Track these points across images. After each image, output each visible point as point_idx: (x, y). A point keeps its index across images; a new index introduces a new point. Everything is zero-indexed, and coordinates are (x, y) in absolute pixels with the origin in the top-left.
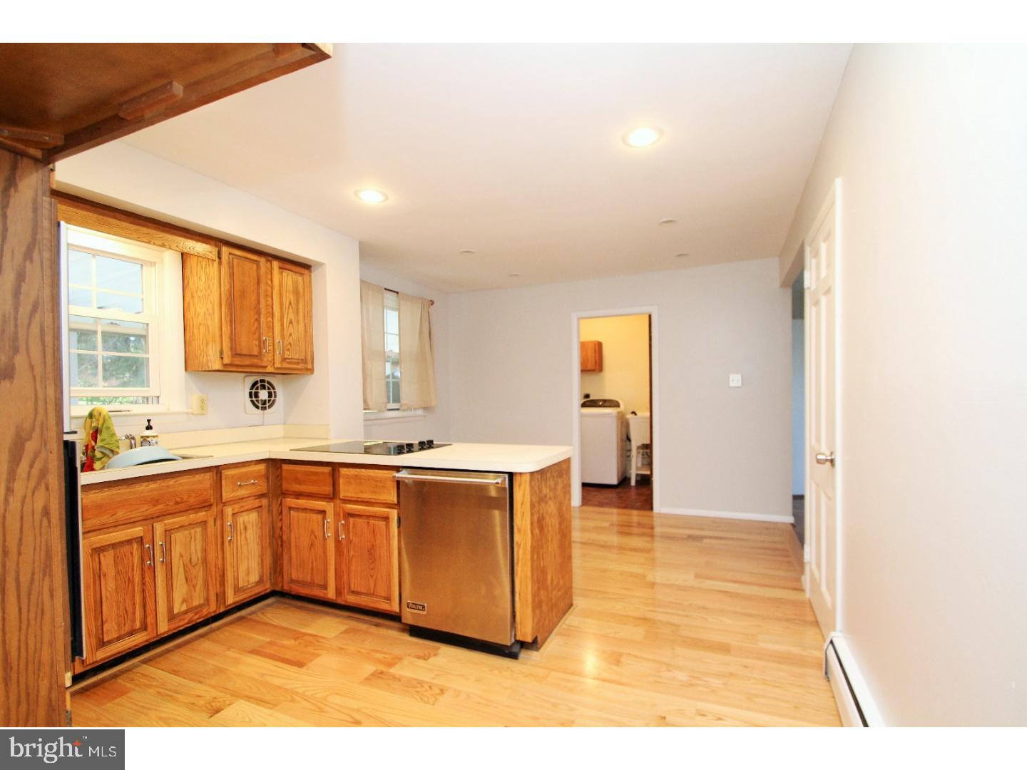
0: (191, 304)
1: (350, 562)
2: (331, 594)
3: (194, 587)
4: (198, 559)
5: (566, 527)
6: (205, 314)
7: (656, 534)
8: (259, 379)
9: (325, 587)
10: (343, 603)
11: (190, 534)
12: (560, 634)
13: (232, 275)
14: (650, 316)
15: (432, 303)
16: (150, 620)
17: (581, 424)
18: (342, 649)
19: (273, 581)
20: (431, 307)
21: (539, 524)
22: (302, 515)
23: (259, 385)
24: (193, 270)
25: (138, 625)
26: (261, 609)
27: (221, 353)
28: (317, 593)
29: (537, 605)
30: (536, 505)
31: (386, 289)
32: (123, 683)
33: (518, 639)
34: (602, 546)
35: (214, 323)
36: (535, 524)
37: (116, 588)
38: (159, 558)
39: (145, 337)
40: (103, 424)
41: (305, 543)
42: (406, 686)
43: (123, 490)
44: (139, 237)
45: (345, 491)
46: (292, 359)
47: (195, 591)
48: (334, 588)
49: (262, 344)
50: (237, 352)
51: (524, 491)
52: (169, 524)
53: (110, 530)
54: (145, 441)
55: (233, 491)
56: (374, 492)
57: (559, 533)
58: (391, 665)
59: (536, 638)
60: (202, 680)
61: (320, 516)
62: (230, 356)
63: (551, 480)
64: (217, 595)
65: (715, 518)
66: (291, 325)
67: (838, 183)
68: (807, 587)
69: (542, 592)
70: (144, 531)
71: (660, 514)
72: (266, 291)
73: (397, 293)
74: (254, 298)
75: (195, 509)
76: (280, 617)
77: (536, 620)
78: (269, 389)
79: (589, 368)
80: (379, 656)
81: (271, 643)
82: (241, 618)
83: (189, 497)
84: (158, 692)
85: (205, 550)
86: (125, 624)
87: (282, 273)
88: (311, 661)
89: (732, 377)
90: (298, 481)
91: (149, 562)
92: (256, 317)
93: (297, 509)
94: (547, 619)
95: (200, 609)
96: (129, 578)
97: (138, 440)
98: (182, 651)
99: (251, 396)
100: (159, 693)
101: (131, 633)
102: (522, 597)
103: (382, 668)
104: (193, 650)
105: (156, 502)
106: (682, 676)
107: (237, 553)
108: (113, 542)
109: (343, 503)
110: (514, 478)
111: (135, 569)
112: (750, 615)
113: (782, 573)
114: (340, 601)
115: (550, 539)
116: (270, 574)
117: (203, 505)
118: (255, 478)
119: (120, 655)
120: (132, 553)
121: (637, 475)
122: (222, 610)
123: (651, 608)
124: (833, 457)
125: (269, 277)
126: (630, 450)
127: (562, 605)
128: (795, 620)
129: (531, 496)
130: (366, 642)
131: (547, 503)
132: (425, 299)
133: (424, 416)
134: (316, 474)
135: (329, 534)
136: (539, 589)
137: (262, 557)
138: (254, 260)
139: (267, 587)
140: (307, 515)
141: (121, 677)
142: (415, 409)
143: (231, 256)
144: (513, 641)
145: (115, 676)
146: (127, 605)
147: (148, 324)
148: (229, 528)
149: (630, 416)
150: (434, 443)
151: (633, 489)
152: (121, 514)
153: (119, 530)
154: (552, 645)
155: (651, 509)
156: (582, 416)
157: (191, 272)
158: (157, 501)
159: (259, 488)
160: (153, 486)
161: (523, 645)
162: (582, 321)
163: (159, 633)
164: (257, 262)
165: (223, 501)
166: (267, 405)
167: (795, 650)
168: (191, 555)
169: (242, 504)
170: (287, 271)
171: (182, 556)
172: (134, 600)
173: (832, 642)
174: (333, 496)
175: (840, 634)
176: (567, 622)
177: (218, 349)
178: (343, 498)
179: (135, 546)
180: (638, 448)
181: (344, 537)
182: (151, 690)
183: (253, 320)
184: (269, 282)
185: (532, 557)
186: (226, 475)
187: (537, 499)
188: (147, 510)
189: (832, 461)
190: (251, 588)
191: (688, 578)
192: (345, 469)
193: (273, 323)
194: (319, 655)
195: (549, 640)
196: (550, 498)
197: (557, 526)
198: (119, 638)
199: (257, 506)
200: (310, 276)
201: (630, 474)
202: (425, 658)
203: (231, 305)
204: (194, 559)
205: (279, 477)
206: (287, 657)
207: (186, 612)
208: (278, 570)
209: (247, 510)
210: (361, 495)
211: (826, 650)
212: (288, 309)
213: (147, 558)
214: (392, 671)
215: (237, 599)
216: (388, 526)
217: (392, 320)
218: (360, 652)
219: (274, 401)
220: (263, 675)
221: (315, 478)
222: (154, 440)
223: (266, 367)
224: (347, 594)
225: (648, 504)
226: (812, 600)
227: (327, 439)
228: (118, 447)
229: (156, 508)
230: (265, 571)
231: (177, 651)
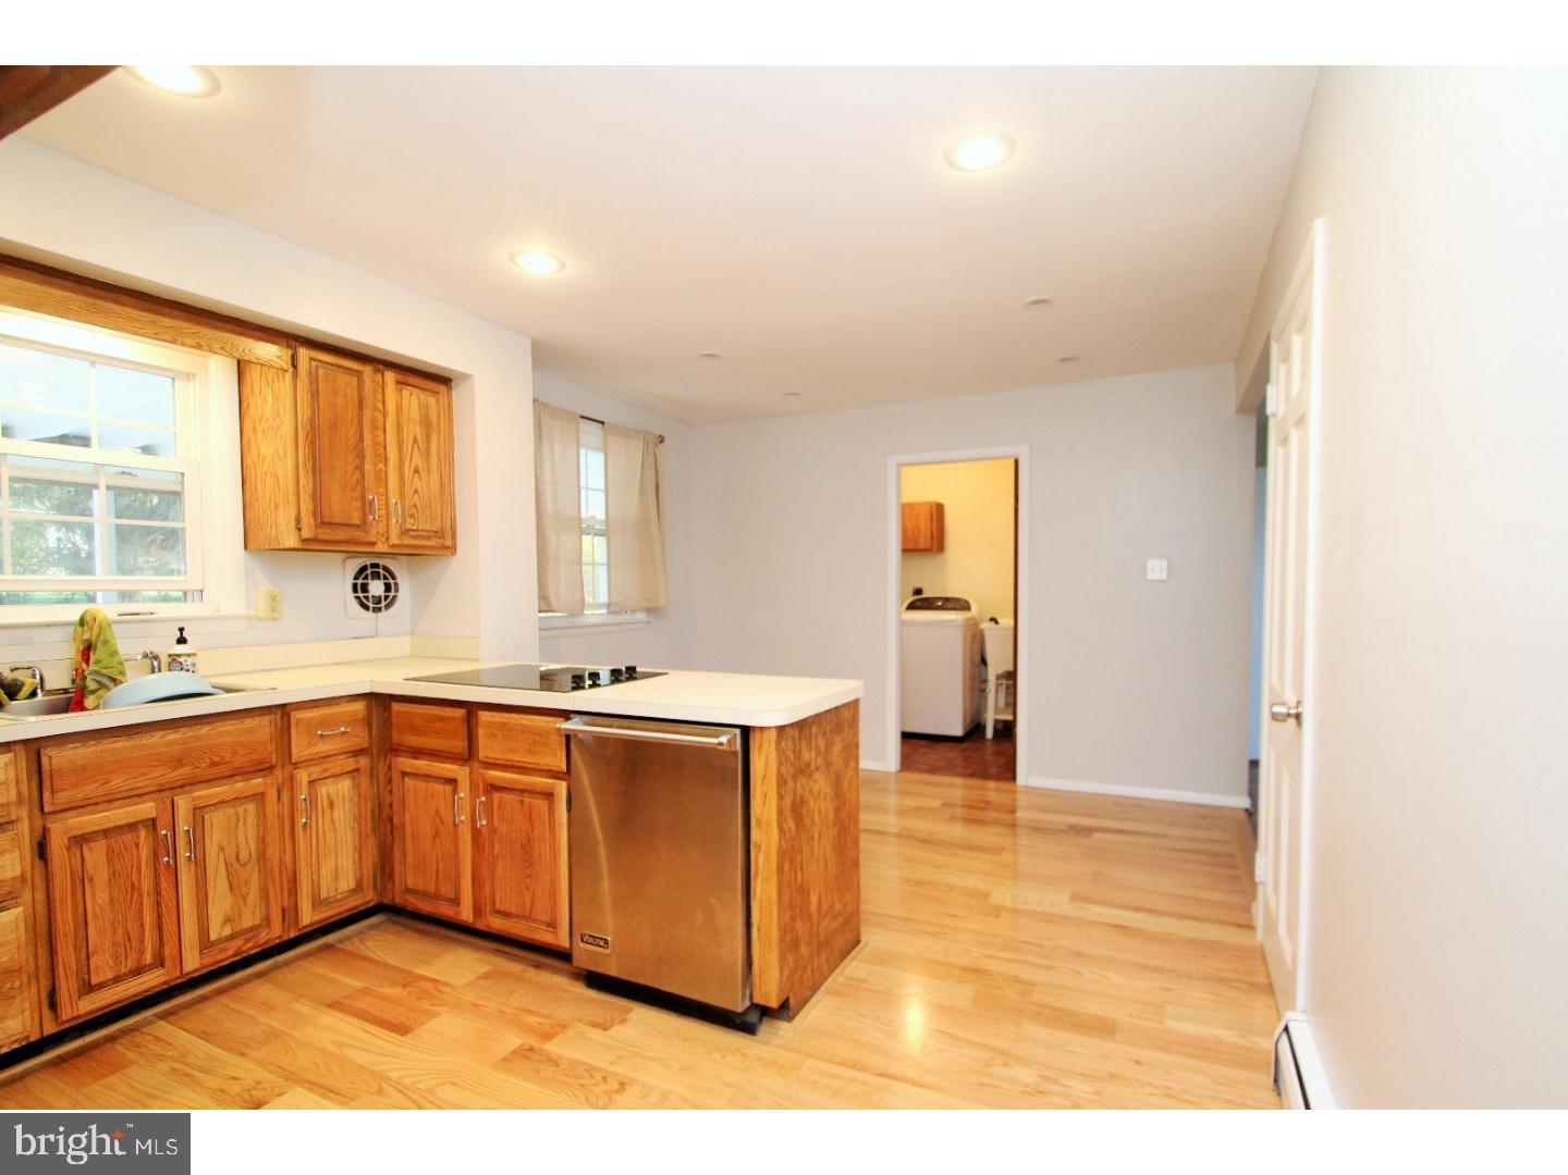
0: (253, 442)
1: (494, 865)
2: (466, 914)
3: (245, 898)
4: (250, 854)
5: (848, 815)
6: (273, 458)
7: (1019, 822)
8: (368, 563)
9: (456, 901)
10: (484, 928)
11: (237, 813)
12: (835, 993)
13: (315, 395)
14: (1016, 462)
15: (662, 440)
16: (169, 950)
17: (901, 638)
18: (475, 1005)
19: (379, 887)
20: (661, 446)
21: (796, 811)
22: (421, 784)
23: (369, 572)
24: (255, 387)
25: (148, 958)
26: (360, 933)
27: (298, 521)
28: (445, 910)
29: (789, 943)
30: (790, 781)
31: (583, 417)
32: (122, 1050)
33: (755, 1001)
34: (924, 841)
35: (286, 470)
36: (787, 813)
37: (111, 901)
38: (183, 853)
39: (177, 495)
40: (98, 636)
41: (426, 830)
42: (566, 1075)
43: (121, 744)
44: (156, 334)
45: (487, 748)
46: (417, 530)
47: (245, 904)
48: (471, 904)
49: (367, 507)
50: (325, 520)
51: (768, 757)
52: (201, 798)
53: (100, 807)
54: (175, 662)
55: (310, 744)
56: (531, 752)
57: (835, 824)
58: (547, 1036)
59: (787, 1000)
60: (244, 1050)
61: (448, 788)
62: (313, 526)
63: (820, 737)
64: (283, 910)
65: (1116, 797)
66: (416, 475)
67: (1319, 230)
68: (1260, 922)
69: (799, 924)
70: (157, 809)
71: (1027, 787)
72: (374, 420)
73: (602, 423)
74: (353, 431)
75: (245, 773)
76: (387, 946)
77: (786, 972)
78: (385, 578)
79: (922, 546)
80: (531, 1020)
81: (364, 992)
82: (327, 947)
83: (235, 754)
84: (172, 1069)
85: (262, 841)
86: (126, 957)
87: (401, 391)
88: (423, 1024)
89: (1151, 563)
90: (416, 731)
91: (166, 859)
92: (357, 462)
93: (415, 775)
94: (809, 968)
95: (255, 933)
96: (133, 884)
97: (165, 660)
98: (224, 999)
99: (355, 591)
100: (174, 1069)
101: (138, 971)
102: (762, 933)
103: (533, 1041)
104: (241, 997)
105: (178, 762)
106: (1027, 1076)
107: (317, 843)
108: (106, 826)
109: (484, 768)
110: (751, 735)
111: (143, 869)
112: (1155, 970)
113: (1219, 897)
114: (479, 926)
115: (817, 837)
116: (375, 877)
117: (257, 768)
118: (347, 724)
119: (121, 1005)
120: (137, 845)
121: (996, 721)
122: (293, 934)
123: (989, 952)
124: (1300, 710)
125: (380, 397)
126: (985, 681)
127: (839, 943)
128: (1233, 980)
129: (780, 764)
130: (515, 995)
131: (810, 776)
132: (650, 434)
133: (648, 622)
134: (442, 719)
135: (463, 818)
136: (793, 919)
137: (359, 850)
138: (353, 370)
139: (369, 897)
140: (430, 784)
141: (122, 1040)
142: (634, 611)
143: (314, 364)
144: (747, 1004)
145: (112, 1039)
146: (130, 926)
147: (183, 474)
148: (303, 803)
149: (986, 626)
150: (638, 670)
151: (989, 744)
152: (118, 783)
153: (116, 808)
154: (818, 1012)
155: (1013, 778)
156: (903, 624)
157: (253, 390)
158: (180, 761)
159: (354, 739)
160: (172, 736)
161: (765, 1012)
162: (904, 469)
163: (185, 971)
164: (359, 374)
165: (293, 761)
166: (383, 604)
167: (1228, 1036)
168: (238, 847)
169: (325, 766)
170: (409, 388)
171: (222, 849)
172: (141, 918)
173: (1286, 1029)
174: (468, 756)
175: (1303, 1017)
176: (847, 971)
177: (293, 513)
178: (485, 760)
179: (143, 833)
180: (999, 677)
181: (484, 822)
182: (163, 1066)
183: (350, 469)
184: (380, 406)
185: (780, 869)
186: (298, 720)
187: (792, 771)
188: (162, 775)
189: (1298, 717)
190: (344, 898)
191: (1058, 901)
192: (487, 713)
193: (386, 473)
194: (436, 1015)
195: (813, 1001)
196: (817, 769)
197: (831, 815)
198: (117, 980)
199: (351, 768)
200: (450, 396)
201: (985, 719)
202: (605, 1027)
203: (312, 441)
204: (244, 855)
205: (387, 723)
206: (386, 1016)
207: (231, 938)
208: (388, 871)
209: (334, 776)
210: (509, 756)
211: (1277, 1042)
212: (413, 449)
213: (162, 851)
214: (548, 1047)
215: (316, 918)
216: (551, 808)
217: (593, 466)
218: (502, 1012)
219: (394, 597)
220: (341, 1045)
221: (439, 725)
222: (190, 661)
223: (373, 544)
224: (491, 915)
225: (1008, 771)
226: (1266, 948)
227: (476, 660)
228: (122, 673)
229: (175, 773)
230: (365, 872)
231: (216, 998)
